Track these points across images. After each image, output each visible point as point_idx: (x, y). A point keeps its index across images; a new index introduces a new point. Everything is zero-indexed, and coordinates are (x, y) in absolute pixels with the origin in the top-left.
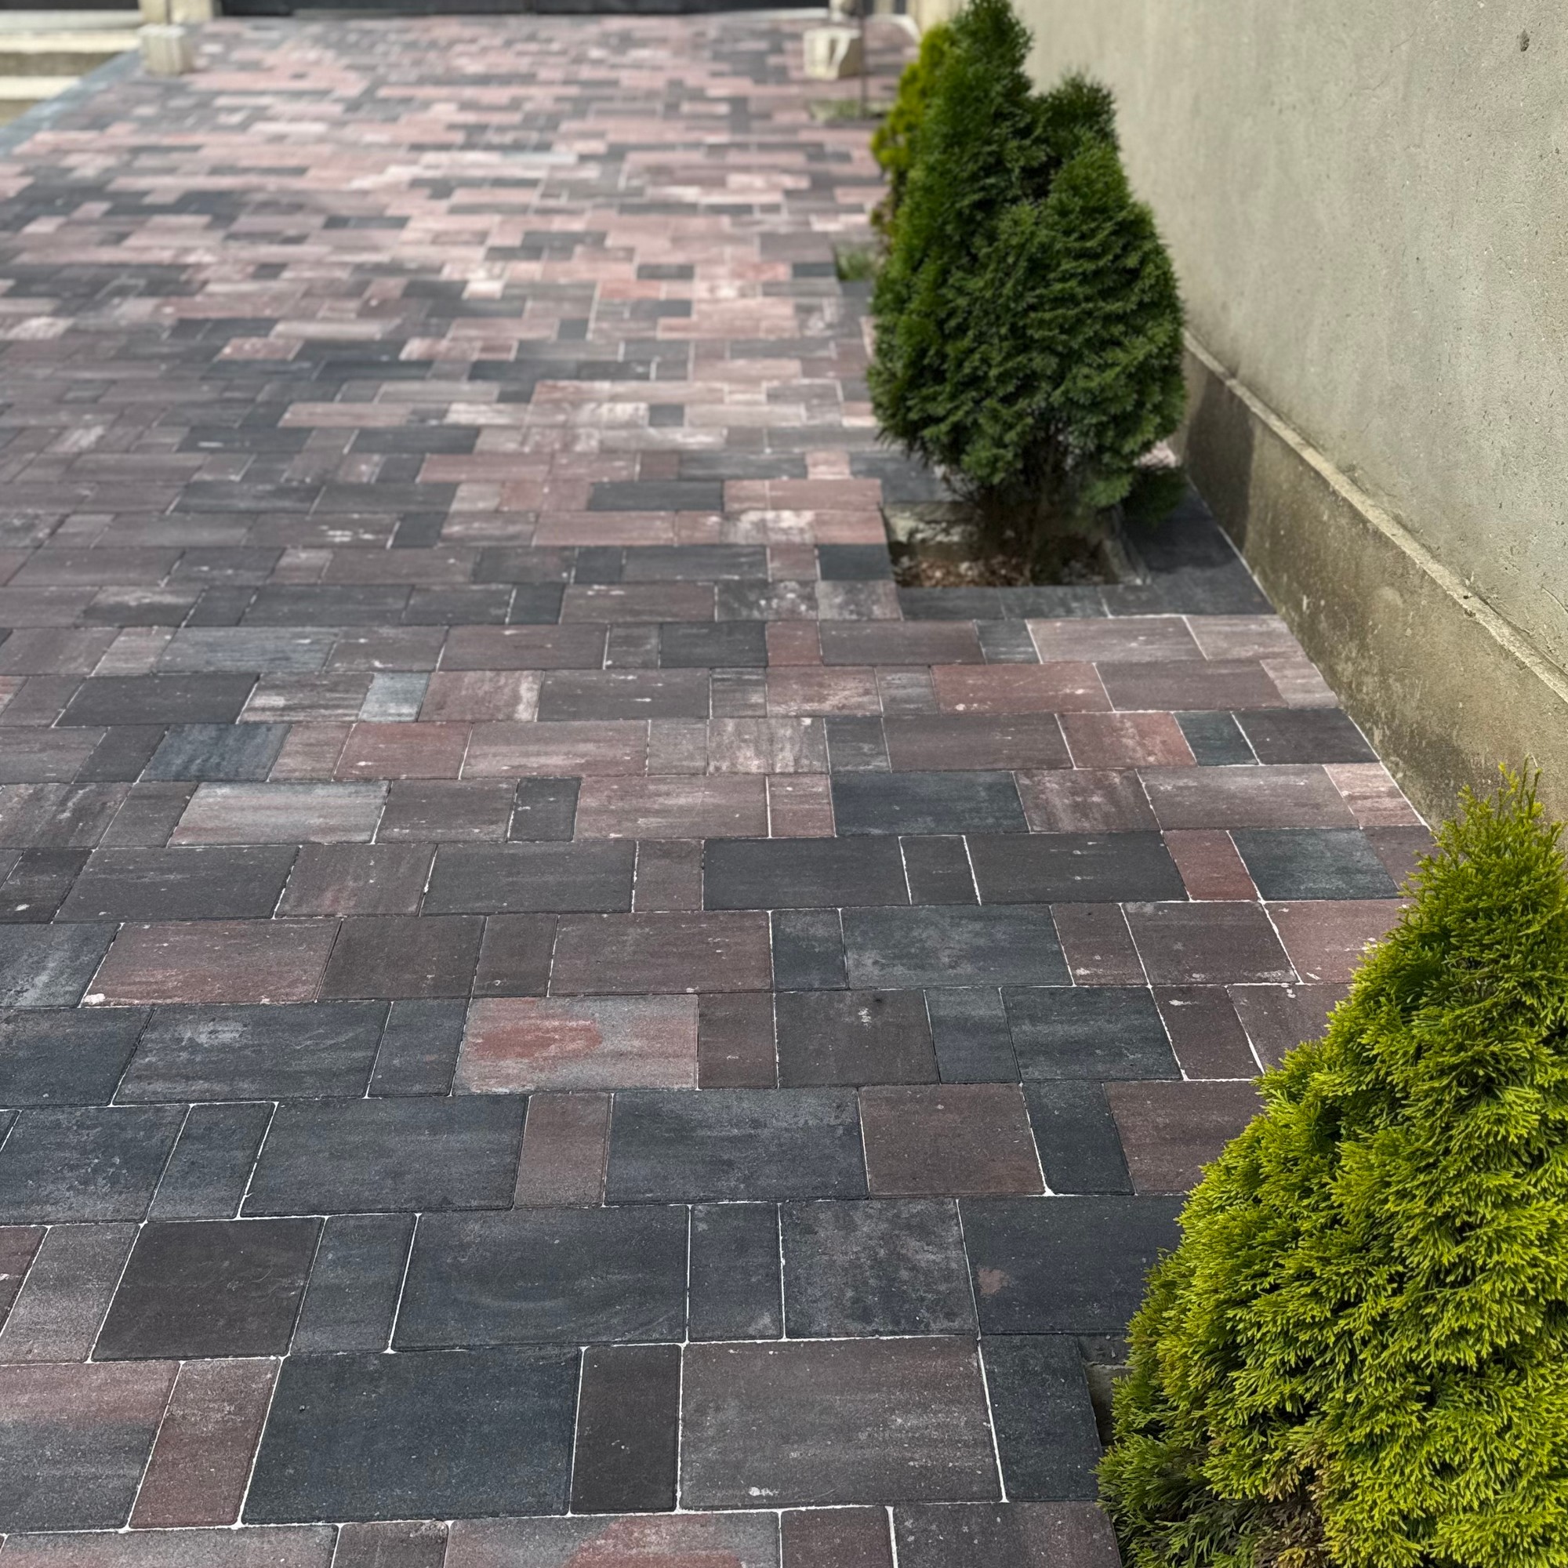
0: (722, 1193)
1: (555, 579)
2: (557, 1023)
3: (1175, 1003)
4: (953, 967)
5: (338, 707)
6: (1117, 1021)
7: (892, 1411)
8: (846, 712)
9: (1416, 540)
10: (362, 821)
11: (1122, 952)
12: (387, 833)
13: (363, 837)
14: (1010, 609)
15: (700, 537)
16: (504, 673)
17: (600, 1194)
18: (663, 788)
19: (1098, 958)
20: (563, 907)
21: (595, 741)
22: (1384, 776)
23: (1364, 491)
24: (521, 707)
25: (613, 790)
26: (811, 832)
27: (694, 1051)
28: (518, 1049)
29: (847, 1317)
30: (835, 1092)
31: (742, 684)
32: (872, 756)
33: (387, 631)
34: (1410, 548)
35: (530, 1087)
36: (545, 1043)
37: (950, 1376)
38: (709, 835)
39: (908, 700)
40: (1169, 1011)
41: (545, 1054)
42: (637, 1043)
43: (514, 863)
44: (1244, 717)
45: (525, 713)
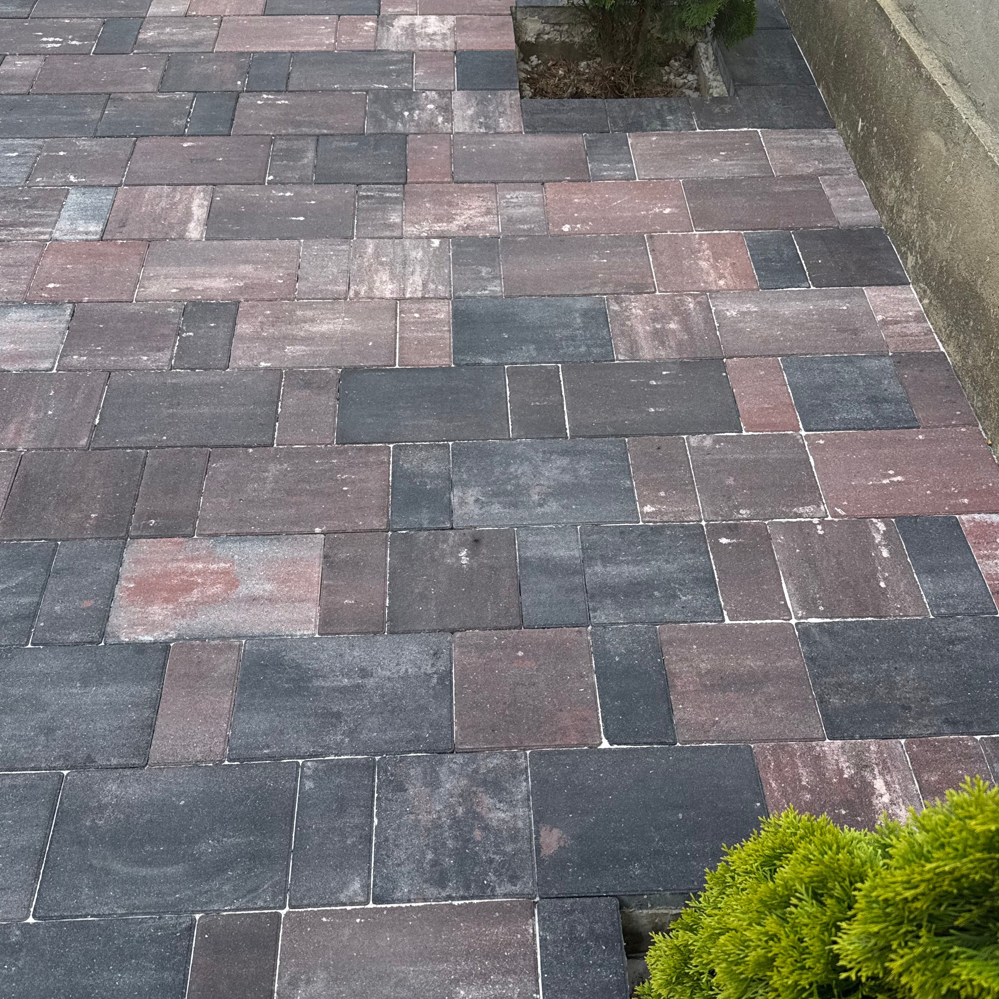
0: (329, 748)
1: (230, 87)
2: (200, 566)
3: (724, 541)
4: (541, 505)
5: (35, 224)
6: (675, 560)
7: (456, 982)
8: (469, 233)
9: (964, 92)
10: (47, 347)
11: (683, 488)
12: (67, 360)
13: (46, 365)
14: (615, 123)
15: (357, 43)
16: (179, 188)
17: (224, 750)
18: (309, 313)
19: (662, 494)
20: (215, 441)
21: (254, 263)
22: (913, 299)
23: (921, 34)
24: (192, 225)
25: (267, 316)
26: (432, 362)
27: (316, 595)
28: (165, 595)
29: (426, 882)
30: (433, 638)
31: (384, 202)
32: (488, 280)
33: (83, 143)
34: (957, 98)
35: (172, 635)
36: (188, 587)
37: (509, 944)
38: (345, 364)
39: (523, 221)
40: (719, 549)
41: (188, 599)
42: (268, 587)
43: (176, 393)
44: (801, 236)
45: (195, 231)
